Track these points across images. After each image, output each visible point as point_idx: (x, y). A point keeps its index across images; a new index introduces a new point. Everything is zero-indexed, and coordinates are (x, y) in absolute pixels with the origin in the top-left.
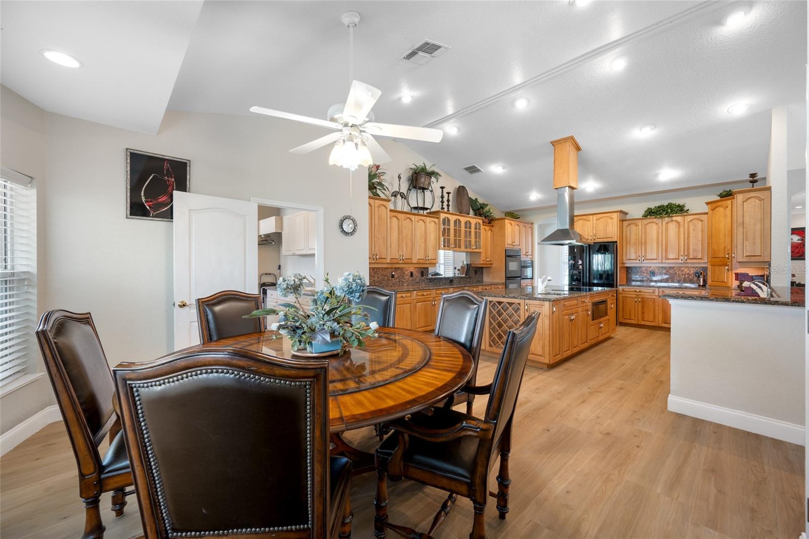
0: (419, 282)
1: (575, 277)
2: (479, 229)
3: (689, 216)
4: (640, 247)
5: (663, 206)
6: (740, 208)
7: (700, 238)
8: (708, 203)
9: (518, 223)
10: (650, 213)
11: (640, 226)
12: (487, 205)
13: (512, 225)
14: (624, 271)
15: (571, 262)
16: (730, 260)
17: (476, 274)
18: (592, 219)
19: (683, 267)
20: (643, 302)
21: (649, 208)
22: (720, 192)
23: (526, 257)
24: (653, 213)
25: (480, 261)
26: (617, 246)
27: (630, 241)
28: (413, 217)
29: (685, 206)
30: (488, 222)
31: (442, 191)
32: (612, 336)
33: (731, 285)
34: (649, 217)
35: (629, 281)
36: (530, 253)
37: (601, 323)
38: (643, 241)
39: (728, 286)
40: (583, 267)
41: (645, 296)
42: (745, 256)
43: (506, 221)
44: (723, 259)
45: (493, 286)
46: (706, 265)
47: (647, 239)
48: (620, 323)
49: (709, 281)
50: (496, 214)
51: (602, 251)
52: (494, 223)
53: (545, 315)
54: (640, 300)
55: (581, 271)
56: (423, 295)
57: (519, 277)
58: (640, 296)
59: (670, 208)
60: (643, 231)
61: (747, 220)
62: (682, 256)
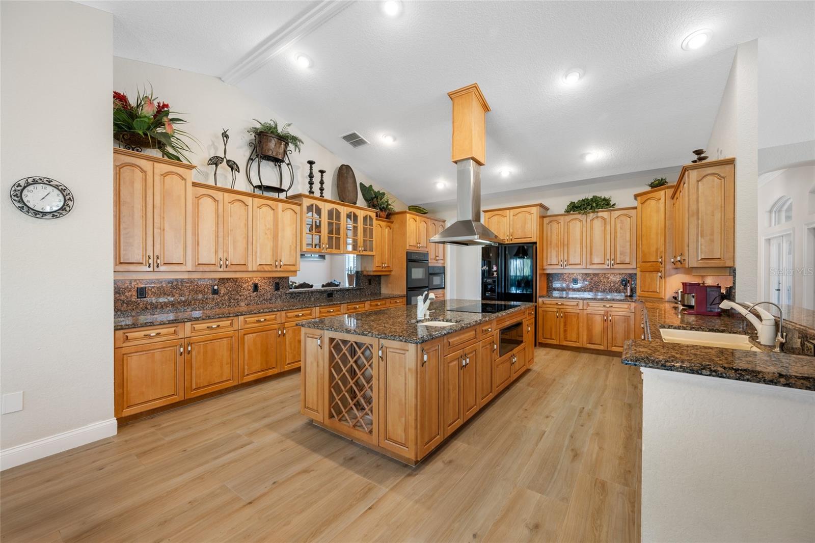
0: (271, 299)
1: (489, 287)
2: (371, 225)
3: (616, 212)
4: (562, 249)
5: (587, 200)
6: (693, 191)
7: (628, 239)
8: (636, 196)
9: (426, 220)
10: (574, 208)
11: (562, 223)
12: (384, 194)
13: (416, 221)
14: (544, 279)
15: (484, 268)
16: (663, 265)
17: (370, 284)
18: (508, 216)
19: (608, 274)
20: (565, 318)
21: (572, 202)
22: (651, 182)
23: (436, 262)
24: (577, 207)
25: (372, 268)
26: (536, 247)
27: (551, 242)
28: (249, 200)
29: (610, 200)
30: (385, 216)
31: (311, 168)
32: (529, 368)
33: (664, 296)
34: (572, 212)
35: (550, 289)
36: (441, 257)
37: (513, 356)
38: (566, 243)
39: (660, 297)
40: (497, 274)
41: (568, 310)
42: (699, 259)
43: (408, 215)
44: (655, 263)
45: (388, 300)
46: (634, 272)
47: (570, 241)
48: (539, 343)
49: (639, 291)
50: (396, 207)
51: (521, 255)
52: (394, 218)
53: (409, 369)
54: (562, 315)
55: (496, 279)
56: (259, 321)
57: (426, 287)
58: (561, 310)
59: (595, 202)
60: (566, 230)
61: (702, 208)
62: (608, 260)
